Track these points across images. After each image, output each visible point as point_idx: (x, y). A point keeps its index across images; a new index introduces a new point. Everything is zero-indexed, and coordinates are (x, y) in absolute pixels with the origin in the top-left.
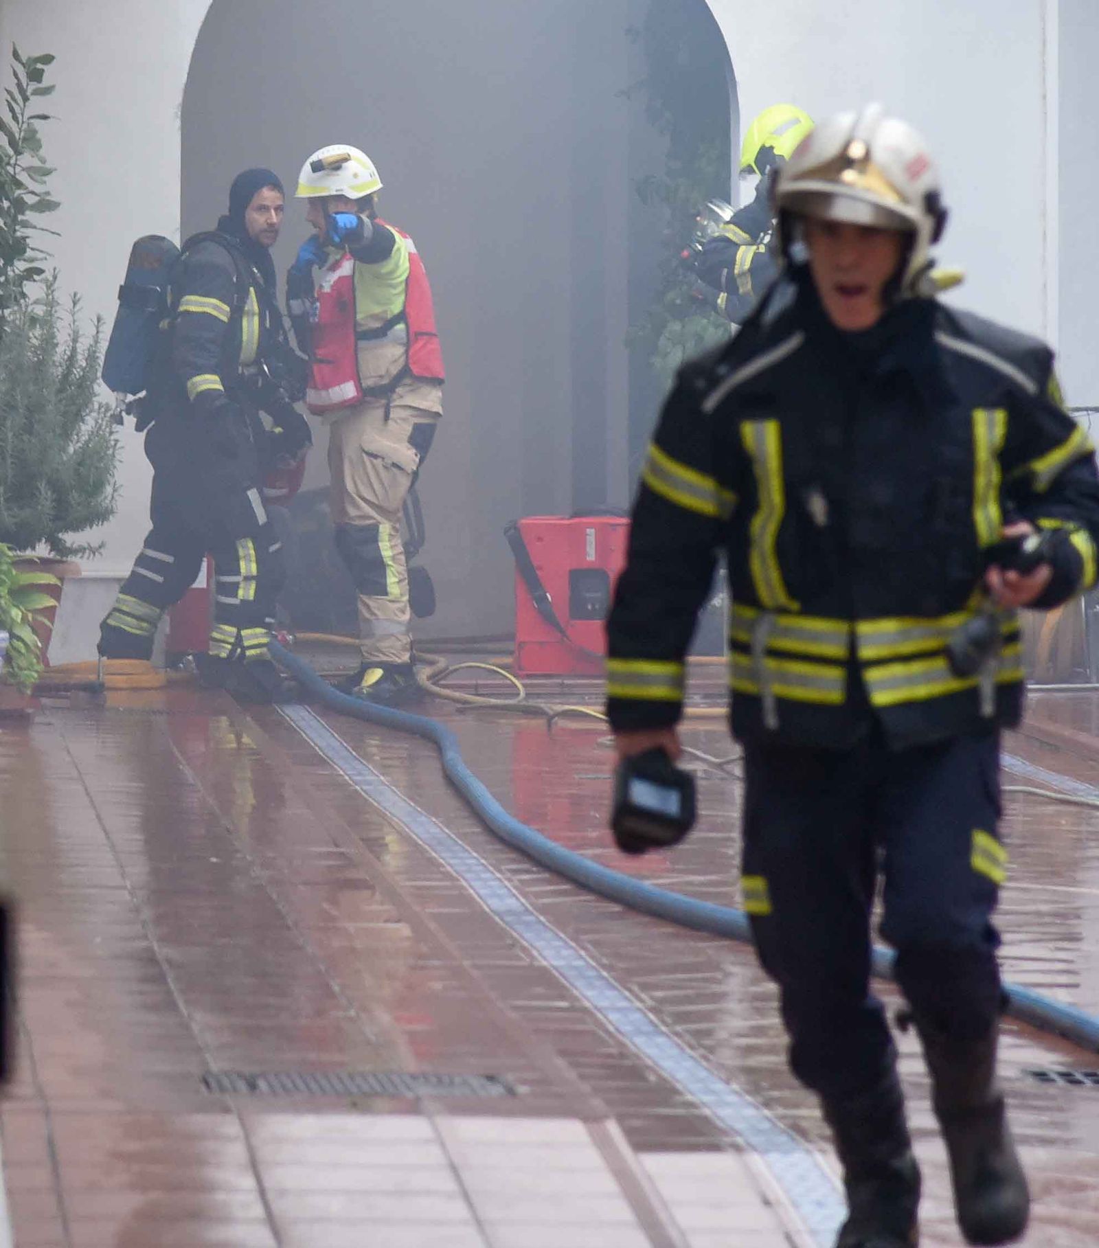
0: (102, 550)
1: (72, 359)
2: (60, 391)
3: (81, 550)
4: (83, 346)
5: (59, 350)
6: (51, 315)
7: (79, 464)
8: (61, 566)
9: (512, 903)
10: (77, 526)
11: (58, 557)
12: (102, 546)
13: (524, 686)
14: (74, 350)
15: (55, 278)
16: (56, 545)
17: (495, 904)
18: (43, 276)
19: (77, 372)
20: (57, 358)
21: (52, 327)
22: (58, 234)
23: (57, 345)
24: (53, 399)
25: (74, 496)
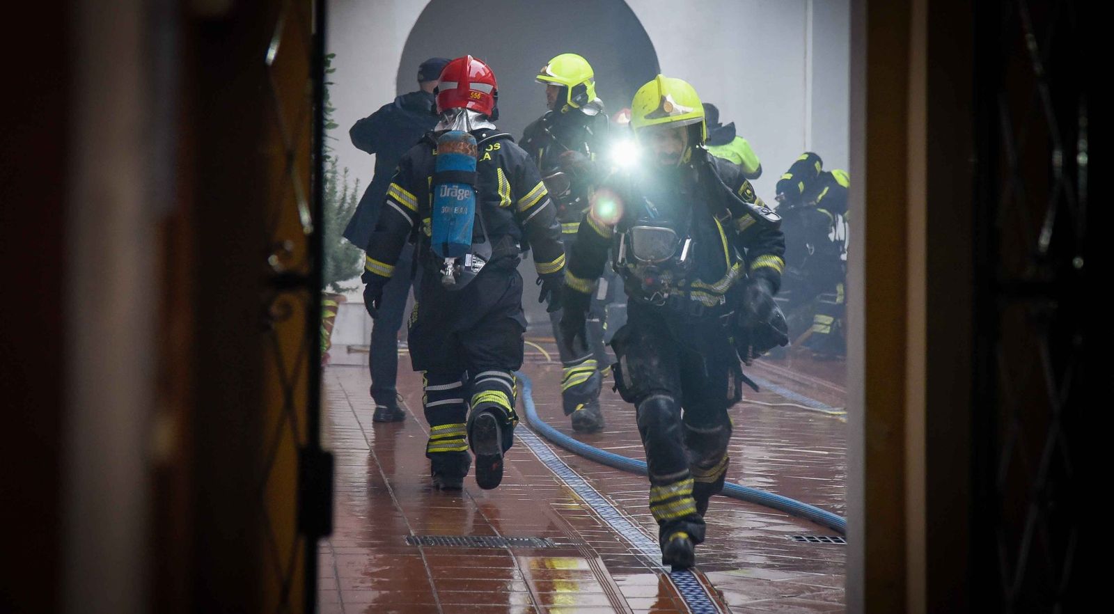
0: (357, 290)
1: (344, 199)
2: (339, 213)
3: (347, 290)
4: (349, 193)
5: (338, 194)
6: (334, 178)
7: (347, 249)
8: (337, 297)
9: (551, 457)
10: (345, 278)
11: (336, 293)
12: (357, 288)
13: (550, 355)
14: (345, 195)
15: (336, 160)
16: (336, 287)
17: (544, 458)
18: (330, 159)
19: (346, 206)
20: (337, 199)
21: (334, 184)
22: (338, 140)
23: (336, 192)
24: (335, 218)
25: (344, 265)
